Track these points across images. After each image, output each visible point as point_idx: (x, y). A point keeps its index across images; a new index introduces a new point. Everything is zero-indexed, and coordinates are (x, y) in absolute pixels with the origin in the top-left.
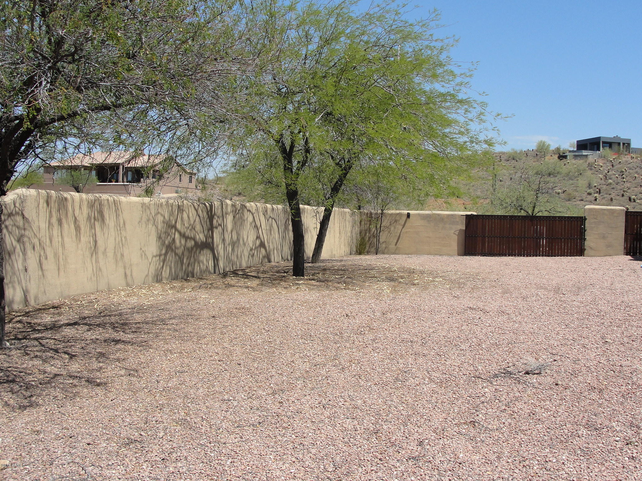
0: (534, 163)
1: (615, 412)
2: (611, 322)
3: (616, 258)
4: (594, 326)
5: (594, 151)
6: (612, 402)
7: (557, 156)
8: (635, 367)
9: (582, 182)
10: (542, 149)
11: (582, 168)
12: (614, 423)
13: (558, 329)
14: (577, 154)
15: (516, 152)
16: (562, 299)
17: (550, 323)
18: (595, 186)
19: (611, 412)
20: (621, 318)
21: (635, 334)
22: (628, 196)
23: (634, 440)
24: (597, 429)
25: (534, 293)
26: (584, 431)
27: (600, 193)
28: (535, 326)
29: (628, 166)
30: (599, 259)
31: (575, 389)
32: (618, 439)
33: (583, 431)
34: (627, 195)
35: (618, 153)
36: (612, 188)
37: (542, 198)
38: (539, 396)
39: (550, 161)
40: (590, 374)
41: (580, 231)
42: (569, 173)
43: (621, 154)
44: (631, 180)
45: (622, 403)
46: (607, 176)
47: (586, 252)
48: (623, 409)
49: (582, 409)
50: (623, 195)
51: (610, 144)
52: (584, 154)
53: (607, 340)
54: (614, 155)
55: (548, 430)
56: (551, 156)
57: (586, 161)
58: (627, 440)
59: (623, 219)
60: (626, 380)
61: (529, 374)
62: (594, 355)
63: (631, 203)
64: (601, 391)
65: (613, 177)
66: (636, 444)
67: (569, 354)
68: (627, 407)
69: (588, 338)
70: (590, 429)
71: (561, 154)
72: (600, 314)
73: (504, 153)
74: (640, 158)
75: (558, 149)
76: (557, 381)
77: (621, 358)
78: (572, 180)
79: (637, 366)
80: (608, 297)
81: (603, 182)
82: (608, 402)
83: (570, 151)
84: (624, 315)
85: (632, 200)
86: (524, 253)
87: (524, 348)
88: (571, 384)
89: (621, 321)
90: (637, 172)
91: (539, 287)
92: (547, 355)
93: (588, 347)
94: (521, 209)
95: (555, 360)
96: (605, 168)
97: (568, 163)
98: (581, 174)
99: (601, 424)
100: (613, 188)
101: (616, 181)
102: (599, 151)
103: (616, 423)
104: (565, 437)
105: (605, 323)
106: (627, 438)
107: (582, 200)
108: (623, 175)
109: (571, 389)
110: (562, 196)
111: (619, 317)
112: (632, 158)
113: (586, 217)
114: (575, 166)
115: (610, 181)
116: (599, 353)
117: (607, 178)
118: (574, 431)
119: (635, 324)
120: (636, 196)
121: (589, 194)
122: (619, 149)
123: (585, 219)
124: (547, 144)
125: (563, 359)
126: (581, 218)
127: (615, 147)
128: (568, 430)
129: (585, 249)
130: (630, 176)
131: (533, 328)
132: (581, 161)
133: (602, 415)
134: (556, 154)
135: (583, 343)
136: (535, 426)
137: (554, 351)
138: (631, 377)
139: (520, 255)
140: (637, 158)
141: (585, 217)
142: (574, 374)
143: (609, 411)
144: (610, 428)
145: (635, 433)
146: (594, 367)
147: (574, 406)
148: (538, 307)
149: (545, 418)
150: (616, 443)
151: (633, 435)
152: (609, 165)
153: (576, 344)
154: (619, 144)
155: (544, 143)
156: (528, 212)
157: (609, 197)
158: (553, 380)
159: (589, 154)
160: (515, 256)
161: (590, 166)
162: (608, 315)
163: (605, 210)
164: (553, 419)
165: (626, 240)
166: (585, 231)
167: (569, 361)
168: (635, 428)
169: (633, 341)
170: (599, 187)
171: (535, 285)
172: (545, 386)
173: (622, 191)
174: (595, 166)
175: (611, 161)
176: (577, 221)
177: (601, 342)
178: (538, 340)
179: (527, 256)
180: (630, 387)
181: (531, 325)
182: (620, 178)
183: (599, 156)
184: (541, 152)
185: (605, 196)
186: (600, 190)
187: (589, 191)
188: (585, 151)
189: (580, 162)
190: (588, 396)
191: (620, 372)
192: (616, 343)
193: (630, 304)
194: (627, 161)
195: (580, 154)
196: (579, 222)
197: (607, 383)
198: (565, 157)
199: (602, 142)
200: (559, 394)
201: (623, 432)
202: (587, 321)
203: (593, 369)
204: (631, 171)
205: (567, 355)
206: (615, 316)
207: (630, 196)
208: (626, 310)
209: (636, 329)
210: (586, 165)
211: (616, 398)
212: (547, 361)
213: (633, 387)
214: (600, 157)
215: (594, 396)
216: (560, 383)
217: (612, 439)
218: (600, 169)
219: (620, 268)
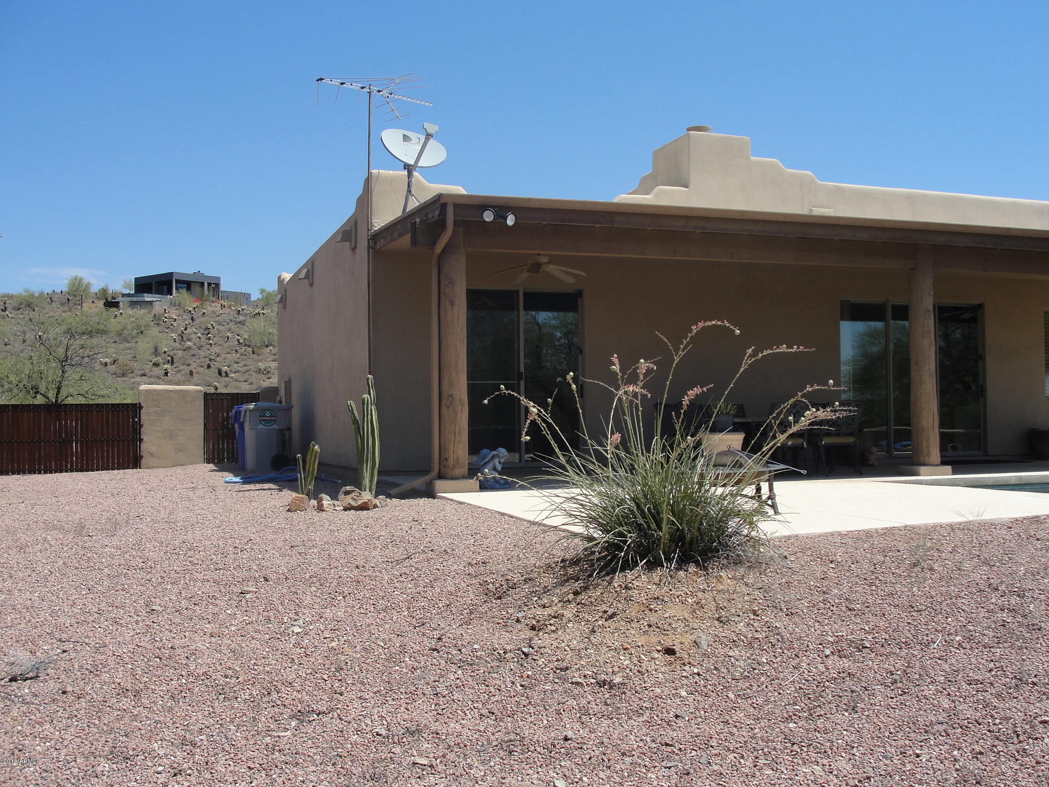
0: (63, 314)
1: (159, 725)
2: (162, 577)
3: (190, 469)
4: (135, 587)
5: (162, 294)
6: (155, 709)
7: (102, 302)
8: (193, 648)
9: (144, 346)
10: (77, 289)
11: (143, 322)
12: (156, 744)
13: (74, 597)
14: (135, 299)
15: (32, 295)
16: (87, 545)
17: (62, 587)
18: (165, 352)
19: (152, 726)
20: (178, 569)
21: (199, 592)
22: (217, 368)
23: (185, 766)
24: (127, 759)
25: (40, 538)
26: (107, 765)
27: (172, 363)
28: (36, 595)
29: (217, 319)
30: (161, 472)
31: (95, 696)
32: (160, 768)
33: (104, 766)
34: (215, 365)
35: (201, 298)
36: (192, 355)
37: (73, 374)
38: (33, 717)
39: (91, 311)
40: (122, 668)
41: (133, 428)
42: (123, 330)
43: (206, 300)
44: (222, 342)
45: (171, 709)
46: (184, 336)
47: (143, 462)
48: (171, 719)
49: (105, 728)
50: (209, 367)
51: (187, 284)
52: (147, 299)
53: (154, 607)
54: (196, 301)
55: (44, 775)
56: (93, 302)
57: (150, 312)
58: (175, 768)
59: (200, 405)
60: (179, 671)
61: (16, 681)
62: (132, 634)
63: (222, 379)
64: (137, 694)
65: (194, 336)
66: (188, 772)
67: (88, 637)
68: (179, 714)
69: (123, 607)
70: (116, 760)
71: (110, 299)
72: (147, 567)
73: (11, 297)
74: (234, 307)
75: (104, 291)
76: (66, 687)
77: (175, 635)
78: (128, 342)
79: (199, 645)
80: (162, 536)
81: (177, 345)
82: (148, 710)
83: (124, 295)
84: (184, 563)
85: (224, 374)
86: (40, 467)
87: (12, 636)
88: (88, 688)
89: (178, 573)
90: (230, 330)
91: (50, 526)
92: (52, 644)
93: (121, 622)
94: (37, 393)
95: (64, 651)
96: (180, 322)
97: (121, 314)
98: (142, 332)
99: (134, 750)
100: (194, 355)
101: (197, 344)
102: (171, 295)
103: (160, 742)
104: (73, 781)
105: (154, 580)
106: (175, 765)
107: (144, 375)
108: (209, 333)
109: (88, 697)
110: (112, 368)
111: (175, 568)
112: (223, 307)
113: (142, 404)
114: (133, 319)
115: (189, 343)
116: (139, 631)
117: (184, 339)
118: (88, 768)
119: (200, 576)
120: (229, 367)
121: (156, 365)
122: (203, 293)
123: (141, 407)
124: (85, 281)
125: (78, 648)
126: (134, 405)
127: (196, 289)
128: (79, 768)
129: (142, 457)
130: (220, 335)
131: (31, 599)
132: (142, 312)
133: (138, 733)
134: (102, 299)
135: (114, 615)
136: (21, 771)
137: (64, 636)
138: (186, 664)
139: (32, 471)
140: (230, 307)
141: (140, 404)
142: (95, 671)
143: (149, 725)
144: (150, 754)
145: (188, 754)
146: (129, 654)
147: (92, 726)
148: (44, 561)
149: (40, 753)
150: (158, 775)
151: (184, 759)
152: (187, 318)
153: (102, 619)
154: (202, 284)
155: (81, 280)
156: (47, 398)
157: (187, 369)
158: (58, 686)
159: (155, 299)
160: (24, 473)
161: (157, 319)
162: (159, 566)
163: (171, 391)
164: (55, 754)
165: (206, 439)
166: (141, 426)
167: (89, 649)
168: (188, 747)
169: (195, 604)
170: (171, 354)
171: (44, 523)
172: (43, 698)
173: (207, 359)
174: (165, 320)
175: (190, 311)
176: (128, 411)
177: (144, 612)
178: (38, 620)
179: (45, 473)
180: (184, 681)
181: (28, 593)
182: (203, 338)
183: (171, 303)
184: (75, 296)
185: (182, 367)
186: (172, 359)
187: (155, 360)
188: (149, 295)
189: (140, 312)
190: (116, 705)
191: (170, 658)
192: (168, 611)
193: (194, 545)
194: (214, 312)
195: (141, 299)
196: (131, 412)
197: (147, 680)
198: (116, 305)
199: (176, 280)
200: (67, 708)
201: (169, 756)
202: (124, 579)
203: (127, 659)
204: (221, 328)
205: (87, 641)
206: (169, 566)
207: (221, 367)
208: (188, 555)
209: (200, 585)
210: (149, 318)
211: (161, 702)
212: (51, 653)
213: (189, 681)
214: (173, 304)
215: (126, 703)
216: (69, 689)
217: (151, 771)
218: (172, 325)
219: (192, 485)
